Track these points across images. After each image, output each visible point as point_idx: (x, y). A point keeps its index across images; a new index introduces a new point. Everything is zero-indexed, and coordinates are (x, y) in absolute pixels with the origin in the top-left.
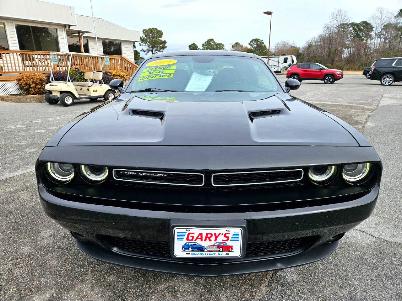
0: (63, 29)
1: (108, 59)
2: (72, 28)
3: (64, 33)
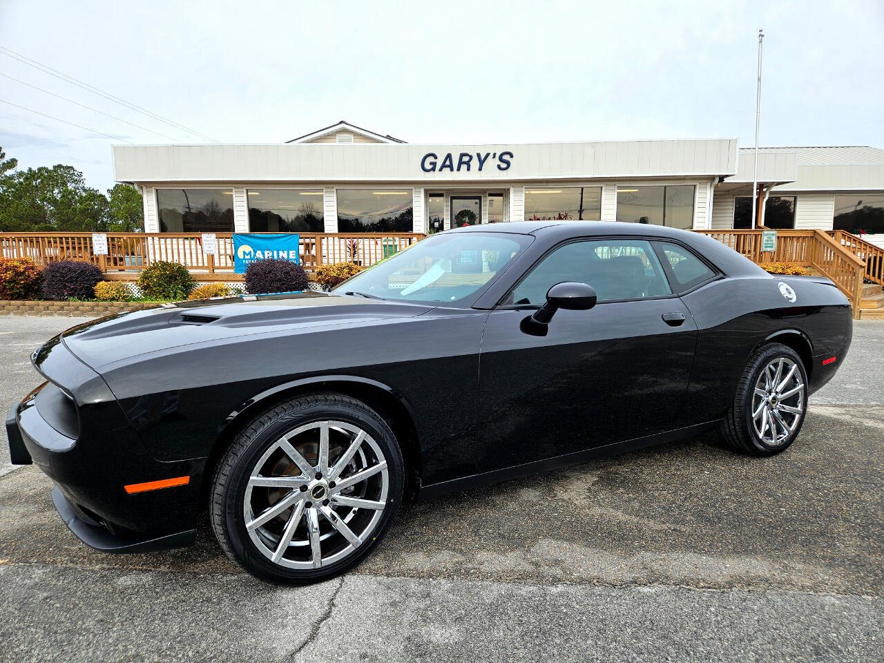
0: (709, 184)
1: (774, 238)
2: (726, 180)
3: (708, 192)
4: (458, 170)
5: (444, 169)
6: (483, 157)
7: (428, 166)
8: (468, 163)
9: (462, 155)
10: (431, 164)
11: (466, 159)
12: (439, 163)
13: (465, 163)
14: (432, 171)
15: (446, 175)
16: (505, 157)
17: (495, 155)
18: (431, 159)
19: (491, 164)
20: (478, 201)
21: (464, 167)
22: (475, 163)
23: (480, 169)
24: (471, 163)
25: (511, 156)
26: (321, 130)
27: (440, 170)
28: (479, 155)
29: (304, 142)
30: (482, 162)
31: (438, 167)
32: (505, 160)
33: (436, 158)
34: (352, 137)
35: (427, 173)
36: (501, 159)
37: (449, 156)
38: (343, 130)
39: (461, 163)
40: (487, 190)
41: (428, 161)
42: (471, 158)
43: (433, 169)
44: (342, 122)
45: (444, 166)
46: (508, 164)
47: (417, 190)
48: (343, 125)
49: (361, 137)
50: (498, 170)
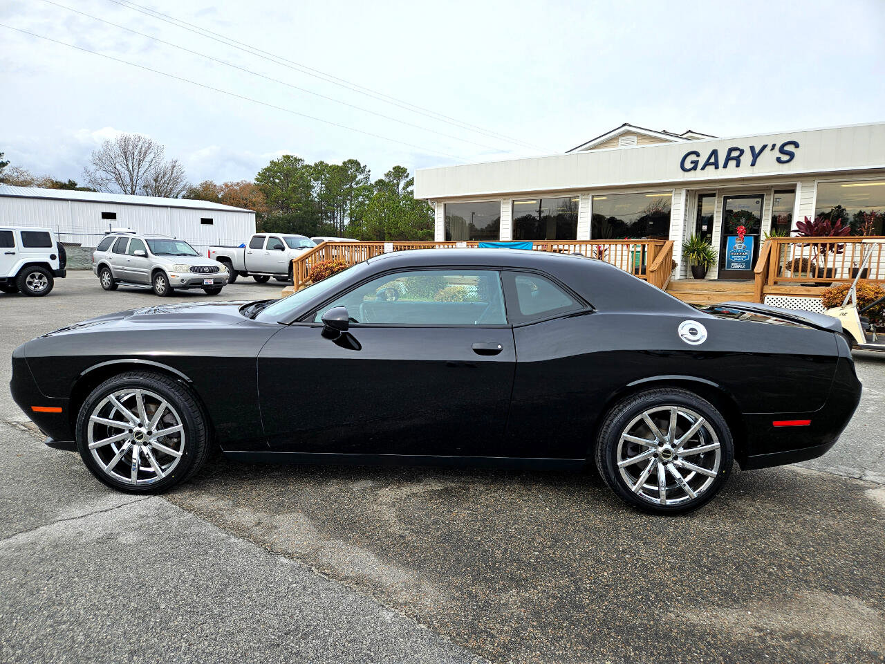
4: (725, 166)
5: (707, 167)
6: (757, 150)
7: (688, 165)
8: (738, 160)
9: (731, 150)
10: (692, 162)
11: (735, 154)
12: (702, 161)
13: (733, 158)
14: (693, 171)
15: (711, 174)
16: (787, 148)
17: (774, 146)
18: (693, 158)
19: (768, 157)
20: (760, 200)
21: (732, 163)
22: (747, 158)
23: (753, 165)
24: (741, 158)
25: (797, 145)
26: (603, 135)
27: (703, 169)
28: (752, 148)
29: (587, 149)
30: (756, 156)
31: (700, 165)
32: (787, 151)
33: (698, 155)
34: (635, 138)
35: (686, 173)
36: (782, 151)
37: (714, 153)
38: (626, 132)
39: (728, 159)
40: (772, 186)
41: (689, 161)
42: (742, 152)
43: (695, 168)
44: (625, 125)
45: (707, 164)
46: (792, 155)
47: (678, 191)
48: (626, 128)
49: (645, 137)
50: (777, 163)
